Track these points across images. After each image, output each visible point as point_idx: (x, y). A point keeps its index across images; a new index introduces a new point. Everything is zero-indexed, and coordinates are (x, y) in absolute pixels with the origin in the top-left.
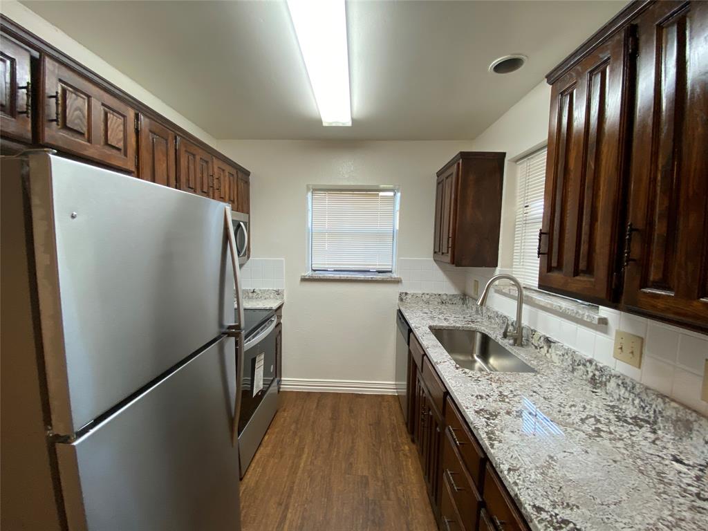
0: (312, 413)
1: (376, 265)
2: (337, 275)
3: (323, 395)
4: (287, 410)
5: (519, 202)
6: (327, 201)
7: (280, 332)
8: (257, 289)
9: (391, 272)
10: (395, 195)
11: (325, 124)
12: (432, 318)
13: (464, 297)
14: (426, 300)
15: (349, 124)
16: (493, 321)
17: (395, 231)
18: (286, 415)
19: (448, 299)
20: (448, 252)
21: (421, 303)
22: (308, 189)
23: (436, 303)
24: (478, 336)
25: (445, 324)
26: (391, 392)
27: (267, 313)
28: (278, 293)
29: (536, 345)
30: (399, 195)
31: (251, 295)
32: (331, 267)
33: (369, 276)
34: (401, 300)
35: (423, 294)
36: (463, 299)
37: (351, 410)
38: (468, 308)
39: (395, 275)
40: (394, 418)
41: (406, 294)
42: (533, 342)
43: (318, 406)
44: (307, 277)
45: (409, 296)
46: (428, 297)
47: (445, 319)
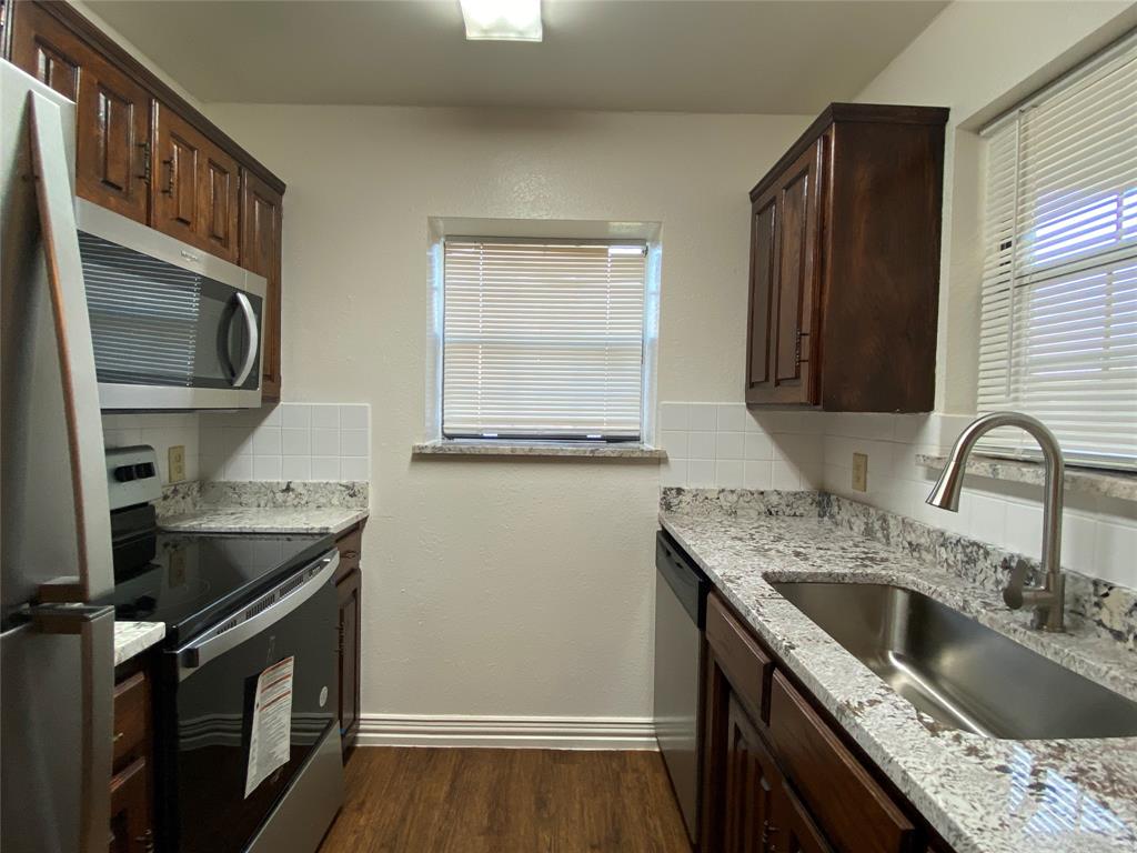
0: (437, 814)
1: (601, 422)
2: (506, 447)
3: (467, 756)
4: (368, 805)
5: (990, 236)
6: (480, 265)
7: (356, 594)
8: (296, 482)
9: (636, 439)
10: (646, 252)
11: (472, 35)
12: (762, 551)
13: (823, 499)
14: (731, 507)
15: (536, 36)
16: (928, 557)
17: (648, 341)
18: (362, 822)
19: (783, 502)
20: (797, 377)
21: (717, 516)
22: (434, 237)
23: (754, 514)
24: (900, 599)
25: (802, 567)
26: (642, 742)
27: (309, 543)
28: (352, 491)
29: (1117, 627)
30: (656, 253)
31: (280, 497)
32: (491, 429)
33: (584, 449)
34: (667, 506)
35: (723, 490)
36: (819, 504)
37: (541, 803)
38: (837, 524)
39: (648, 446)
40: (655, 822)
41: (679, 491)
42: (1104, 616)
43: (453, 787)
44: (428, 451)
45: (687, 498)
46: (735, 497)
47: (797, 554)
